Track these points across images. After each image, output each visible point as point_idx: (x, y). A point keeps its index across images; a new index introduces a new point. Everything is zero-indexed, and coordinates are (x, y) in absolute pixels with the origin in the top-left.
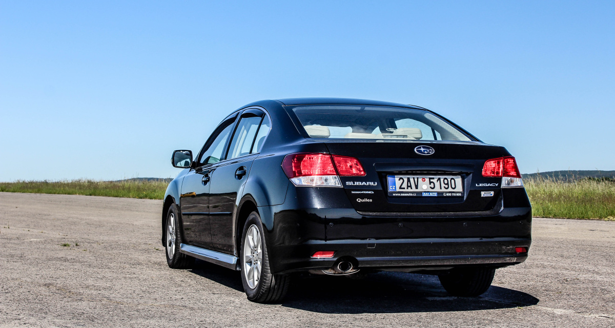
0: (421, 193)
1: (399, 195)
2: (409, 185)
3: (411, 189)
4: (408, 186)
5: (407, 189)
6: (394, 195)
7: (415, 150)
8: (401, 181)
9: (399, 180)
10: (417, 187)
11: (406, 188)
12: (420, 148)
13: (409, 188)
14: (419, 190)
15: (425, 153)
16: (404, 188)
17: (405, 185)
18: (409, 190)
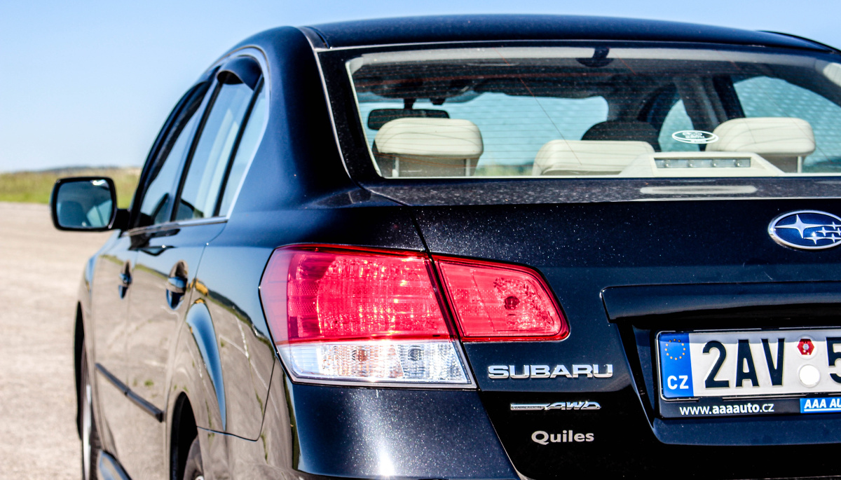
0: (797, 398)
1: (705, 410)
2: (746, 370)
3: (755, 383)
4: (741, 377)
5: (739, 384)
6: (684, 411)
7: (771, 230)
8: (715, 353)
9: (706, 350)
10: (777, 377)
11: (733, 382)
12: (792, 220)
13: (747, 383)
14: (788, 387)
15: (811, 243)
16: (725, 384)
17: (728, 372)
18: (747, 389)
